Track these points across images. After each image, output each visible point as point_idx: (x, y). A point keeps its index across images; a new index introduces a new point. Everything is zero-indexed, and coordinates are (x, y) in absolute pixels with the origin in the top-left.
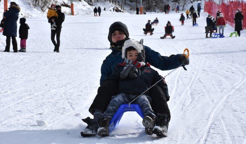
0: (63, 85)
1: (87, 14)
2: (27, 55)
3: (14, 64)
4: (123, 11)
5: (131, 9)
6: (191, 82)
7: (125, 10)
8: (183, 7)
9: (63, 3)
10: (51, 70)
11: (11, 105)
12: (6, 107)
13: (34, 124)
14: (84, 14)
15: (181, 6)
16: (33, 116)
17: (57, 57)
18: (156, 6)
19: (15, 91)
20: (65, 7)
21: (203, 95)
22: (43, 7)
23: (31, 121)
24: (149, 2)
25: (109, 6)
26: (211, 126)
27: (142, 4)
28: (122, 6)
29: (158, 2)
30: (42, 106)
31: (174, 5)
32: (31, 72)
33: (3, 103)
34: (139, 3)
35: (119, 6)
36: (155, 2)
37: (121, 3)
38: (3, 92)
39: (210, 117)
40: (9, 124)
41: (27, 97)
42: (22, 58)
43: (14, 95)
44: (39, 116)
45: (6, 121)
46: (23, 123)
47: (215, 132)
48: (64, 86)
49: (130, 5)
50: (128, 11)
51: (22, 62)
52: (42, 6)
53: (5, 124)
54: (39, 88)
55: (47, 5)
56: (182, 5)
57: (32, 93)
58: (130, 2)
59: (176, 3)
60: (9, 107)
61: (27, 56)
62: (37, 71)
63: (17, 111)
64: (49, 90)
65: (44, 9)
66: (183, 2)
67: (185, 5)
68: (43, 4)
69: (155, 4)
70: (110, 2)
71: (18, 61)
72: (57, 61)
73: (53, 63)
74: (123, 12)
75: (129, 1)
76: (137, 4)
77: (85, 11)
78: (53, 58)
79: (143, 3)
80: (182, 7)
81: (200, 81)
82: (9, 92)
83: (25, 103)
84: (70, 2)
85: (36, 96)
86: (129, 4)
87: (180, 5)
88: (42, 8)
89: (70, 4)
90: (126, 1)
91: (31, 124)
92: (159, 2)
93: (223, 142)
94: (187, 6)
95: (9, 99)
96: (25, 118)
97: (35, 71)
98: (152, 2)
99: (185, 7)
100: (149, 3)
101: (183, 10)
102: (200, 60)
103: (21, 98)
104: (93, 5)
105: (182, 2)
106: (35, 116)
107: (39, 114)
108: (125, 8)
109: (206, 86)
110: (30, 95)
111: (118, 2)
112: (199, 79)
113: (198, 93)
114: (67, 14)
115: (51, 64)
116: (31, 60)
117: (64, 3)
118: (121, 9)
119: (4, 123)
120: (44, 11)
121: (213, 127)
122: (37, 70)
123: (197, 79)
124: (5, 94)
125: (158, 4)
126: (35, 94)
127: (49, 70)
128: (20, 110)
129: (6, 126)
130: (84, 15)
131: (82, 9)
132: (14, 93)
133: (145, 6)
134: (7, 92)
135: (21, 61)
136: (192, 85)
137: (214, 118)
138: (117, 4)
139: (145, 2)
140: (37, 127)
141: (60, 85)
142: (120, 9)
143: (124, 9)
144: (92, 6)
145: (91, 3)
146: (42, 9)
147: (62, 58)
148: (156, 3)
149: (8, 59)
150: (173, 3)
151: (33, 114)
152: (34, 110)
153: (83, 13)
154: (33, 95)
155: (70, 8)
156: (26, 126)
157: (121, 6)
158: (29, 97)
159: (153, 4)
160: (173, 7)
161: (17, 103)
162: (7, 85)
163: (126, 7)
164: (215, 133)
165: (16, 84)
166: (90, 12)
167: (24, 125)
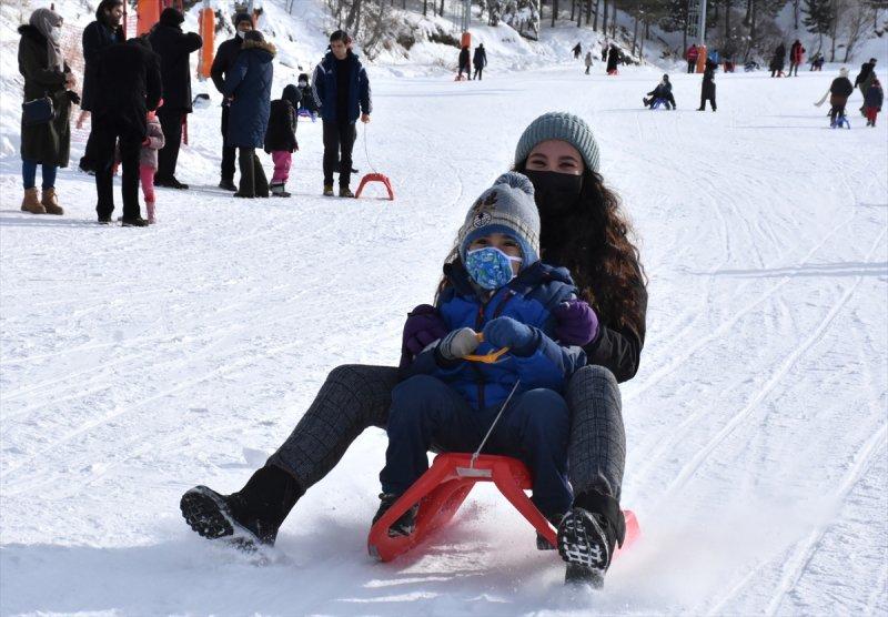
0: (375, 321)
1: (514, 68)
2: (288, 208)
3: (241, 239)
4: (637, 60)
5: (666, 55)
6: (823, 325)
7: (647, 56)
8: (849, 49)
9: (437, 32)
10: (357, 263)
11: (180, 386)
12: (162, 393)
13: (234, 460)
14: (504, 68)
15: (841, 46)
16: (239, 432)
17: (387, 217)
18: (751, 44)
19: (206, 337)
20: (442, 46)
21: (853, 373)
22: (372, 43)
23: (228, 448)
24: (728, 30)
25: (590, 44)
26: (850, 493)
27: (705, 38)
28: (635, 45)
29: (759, 31)
30: (282, 394)
31: (815, 41)
32: (287, 267)
33: (154, 377)
34: (695, 33)
35: (625, 45)
36: (749, 31)
37: (632, 34)
38: (169, 337)
39: (856, 457)
40: (151, 459)
41: (241, 361)
42: (271, 219)
43: (202, 351)
44: (262, 430)
45: (145, 444)
46: (200, 457)
47: (860, 518)
48: (378, 323)
49: (663, 41)
50: (655, 62)
51: (269, 231)
52: (367, 41)
53: (138, 458)
54: (291, 328)
55: (385, 38)
56: (846, 42)
57: (264, 345)
58: (662, 32)
59: (823, 35)
60: (170, 396)
61: (289, 212)
62: (310, 266)
63: (192, 410)
64: (321, 338)
65: (373, 52)
66: (850, 32)
67: (857, 44)
68: (371, 35)
69: (749, 38)
70: (595, 30)
71: (255, 230)
72: (382, 230)
73: (370, 238)
74: (637, 64)
75: (661, 28)
76: (688, 37)
77: (509, 58)
78: (374, 221)
79: (708, 36)
80: (844, 50)
81: (857, 320)
82: (188, 339)
83: (228, 381)
84: (459, 28)
85: (271, 358)
86: (659, 38)
87: (838, 42)
88: (367, 46)
89: (461, 35)
90: (651, 28)
91: (224, 460)
92: (764, 33)
93: (878, 556)
94: (861, 46)
95: (180, 363)
96: (211, 438)
97: (303, 264)
98: (739, 33)
99: (855, 50)
100: (727, 36)
101: (845, 61)
102: (878, 239)
103: (222, 362)
104: (536, 40)
105: (844, 34)
106: (246, 432)
107: (264, 423)
108: (645, 51)
109: (872, 337)
110: (254, 352)
111: (624, 30)
112: (854, 313)
113: (838, 363)
114: (448, 68)
115: (360, 242)
116: (298, 225)
117: (441, 31)
118: (633, 52)
119: (137, 452)
120: (374, 58)
121: (856, 498)
122: (310, 262)
123: (846, 313)
124: (172, 348)
125: (760, 39)
126: (270, 352)
127: (351, 261)
128: (204, 407)
129: (139, 465)
130: (505, 72)
131: (498, 52)
132: (204, 344)
133: (715, 45)
134: (180, 340)
135: (265, 229)
136: (824, 331)
137: (870, 462)
138: (617, 36)
139: (714, 32)
140: (241, 470)
141: (366, 319)
142: (627, 53)
143: (641, 55)
144: (532, 43)
145: (531, 33)
146: (367, 49)
147: (402, 219)
148: (752, 34)
149: (226, 221)
150: (812, 36)
151: (241, 424)
152: (249, 408)
153: (502, 65)
154: (264, 353)
155: (459, 48)
156: (208, 466)
157: (632, 44)
158: (250, 359)
159: (743, 39)
160: (812, 49)
161: (201, 380)
162: (191, 314)
163: (647, 47)
164: (857, 521)
165: (219, 310)
166: (526, 63)
167: (201, 464)
